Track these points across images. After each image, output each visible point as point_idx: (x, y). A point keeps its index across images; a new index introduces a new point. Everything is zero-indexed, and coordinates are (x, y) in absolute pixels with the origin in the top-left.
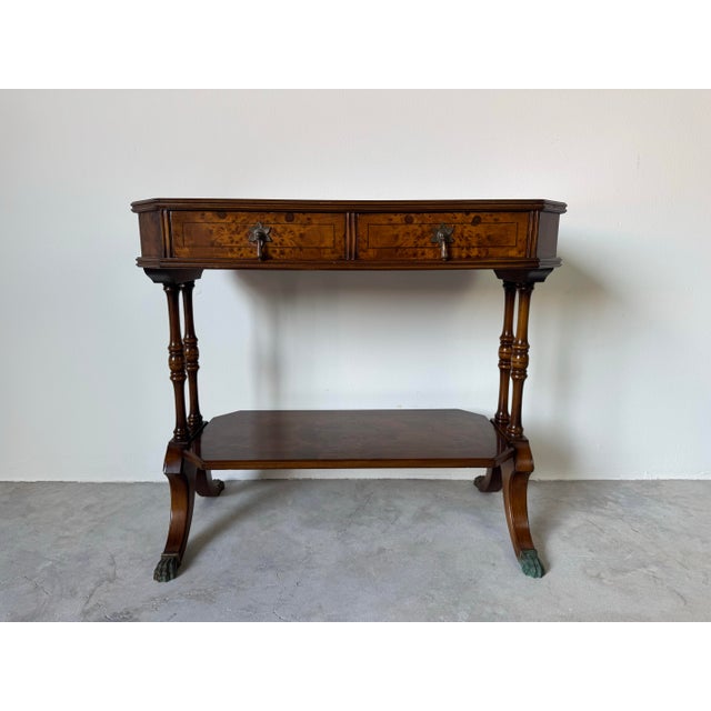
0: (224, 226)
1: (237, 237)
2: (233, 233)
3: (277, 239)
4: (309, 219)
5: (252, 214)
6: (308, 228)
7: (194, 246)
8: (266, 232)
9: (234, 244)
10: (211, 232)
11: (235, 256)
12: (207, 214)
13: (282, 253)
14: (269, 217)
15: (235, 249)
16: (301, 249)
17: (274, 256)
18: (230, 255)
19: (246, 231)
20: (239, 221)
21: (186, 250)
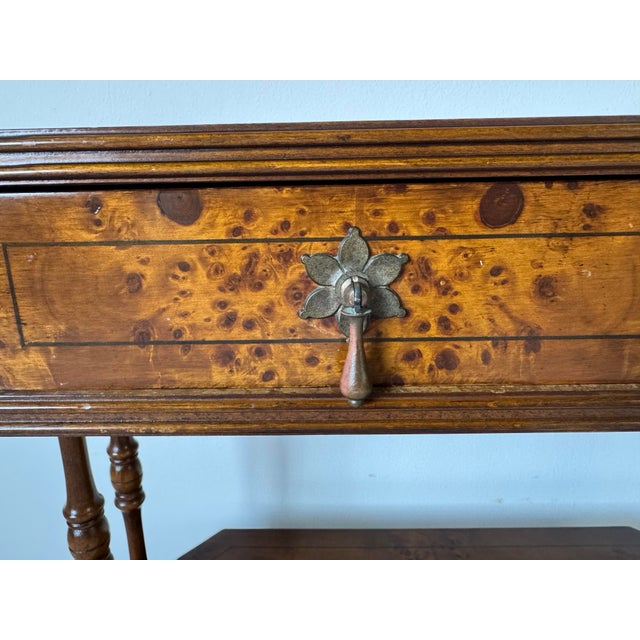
0: (190, 255)
1: (247, 304)
2: (233, 284)
3: (427, 305)
4: (591, 211)
5: (322, 197)
6: (581, 249)
7: (65, 344)
8: (384, 276)
9: (237, 333)
10: (135, 281)
11: (239, 378)
12: (113, 201)
13: (446, 361)
14: (398, 209)
15: (243, 352)
16: (532, 340)
17: (408, 372)
18: (219, 375)
19: (295, 272)
20: (260, 229)
21: (35, 359)
